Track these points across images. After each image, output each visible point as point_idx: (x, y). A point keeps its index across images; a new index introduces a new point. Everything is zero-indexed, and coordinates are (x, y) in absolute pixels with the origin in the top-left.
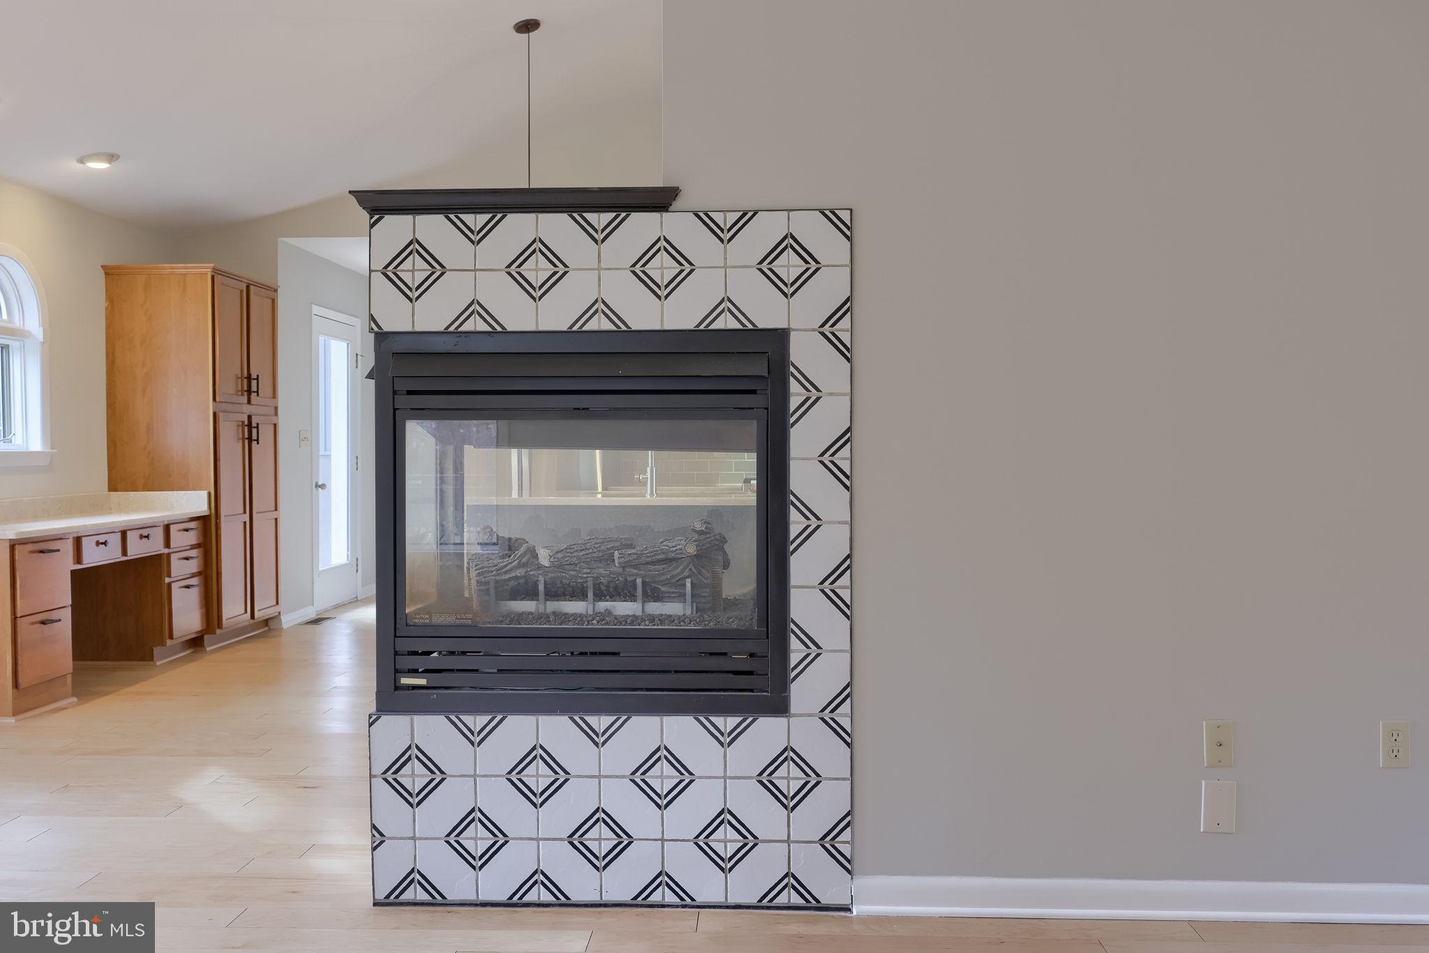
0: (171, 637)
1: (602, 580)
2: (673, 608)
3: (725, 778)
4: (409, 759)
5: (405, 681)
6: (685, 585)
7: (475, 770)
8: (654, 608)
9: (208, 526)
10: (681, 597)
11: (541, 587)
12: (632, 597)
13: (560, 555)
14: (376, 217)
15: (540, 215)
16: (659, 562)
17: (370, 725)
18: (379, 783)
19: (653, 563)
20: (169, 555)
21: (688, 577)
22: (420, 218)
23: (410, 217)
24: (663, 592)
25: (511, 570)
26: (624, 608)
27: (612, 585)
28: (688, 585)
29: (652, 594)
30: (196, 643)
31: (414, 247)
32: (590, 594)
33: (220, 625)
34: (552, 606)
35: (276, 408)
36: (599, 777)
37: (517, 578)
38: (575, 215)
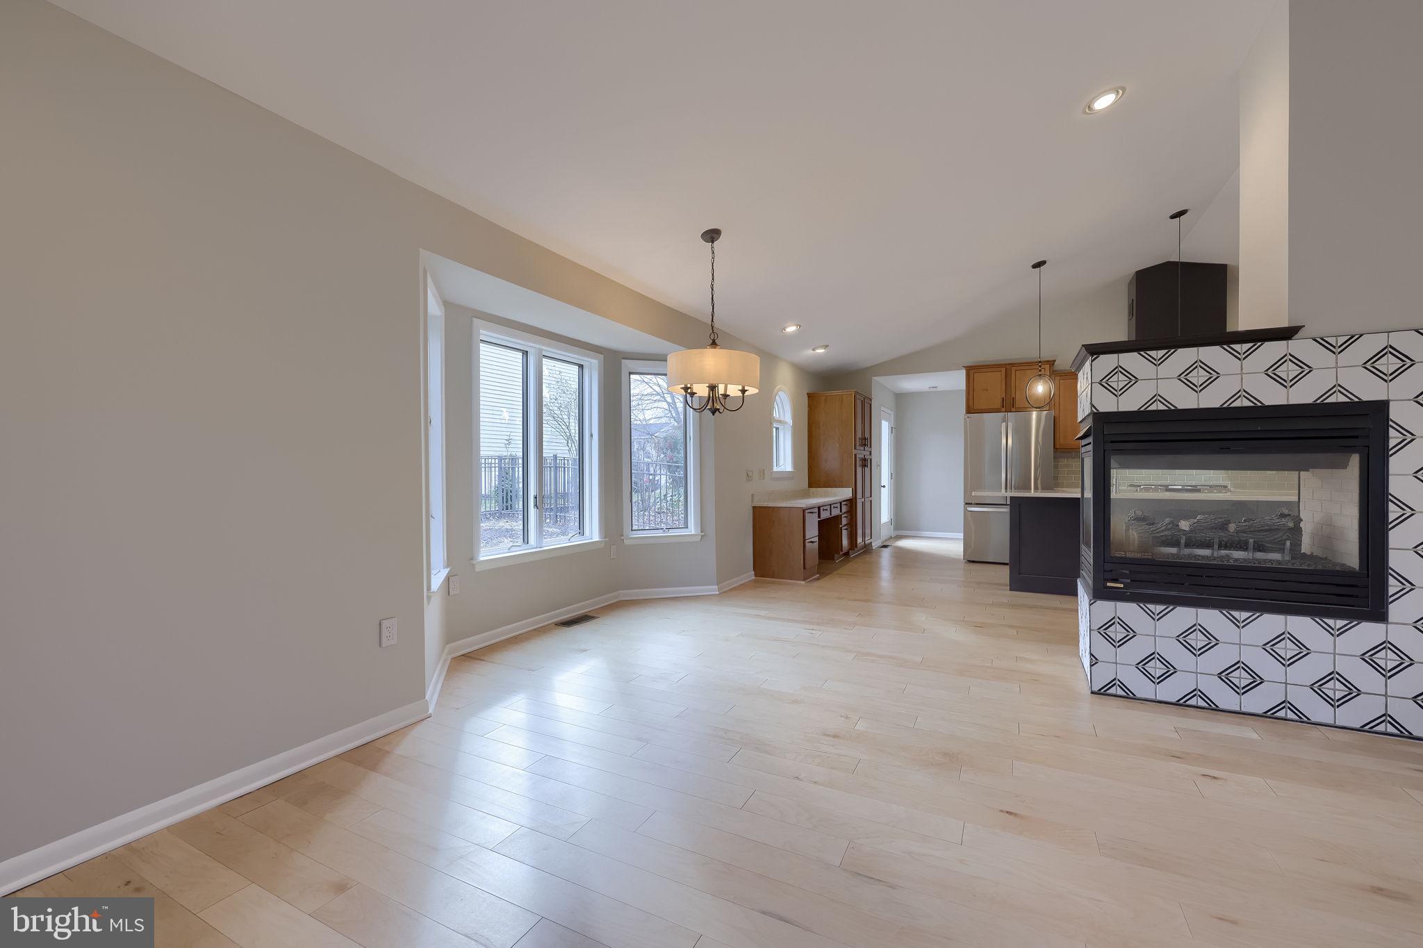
0: (842, 551)
1: (1224, 539)
2: (1275, 556)
3: (1334, 654)
4: (1114, 623)
5: (1109, 584)
6: (1284, 544)
7: (1155, 633)
8: (1260, 555)
9: (852, 502)
10: (1282, 550)
11: (1183, 541)
12: (1246, 549)
13: (1195, 525)
14: (1095, 356)
15: (1200, 348)
16: (1266, 530)
17: (1090, 605)
18: (1095, 634)
19: (1260, 531)
20: (841, 515)
21: (1287, 539)
22: (1121, 355)
23: (1116, 355)
24: (1267, 547)
25: (1162, 531)
26: (1238, 555)
27: (1230, 542)
28: (1288, 543)
29: (1259, 547)
30: (847, 554)
31: (1118, 369)
32: (1216, 546)
33: (856, 546)
34: (1187, 551)
35: (871, 452)
36: (1240, 644)
37: (1166, 535)
38: (1225, 346)
